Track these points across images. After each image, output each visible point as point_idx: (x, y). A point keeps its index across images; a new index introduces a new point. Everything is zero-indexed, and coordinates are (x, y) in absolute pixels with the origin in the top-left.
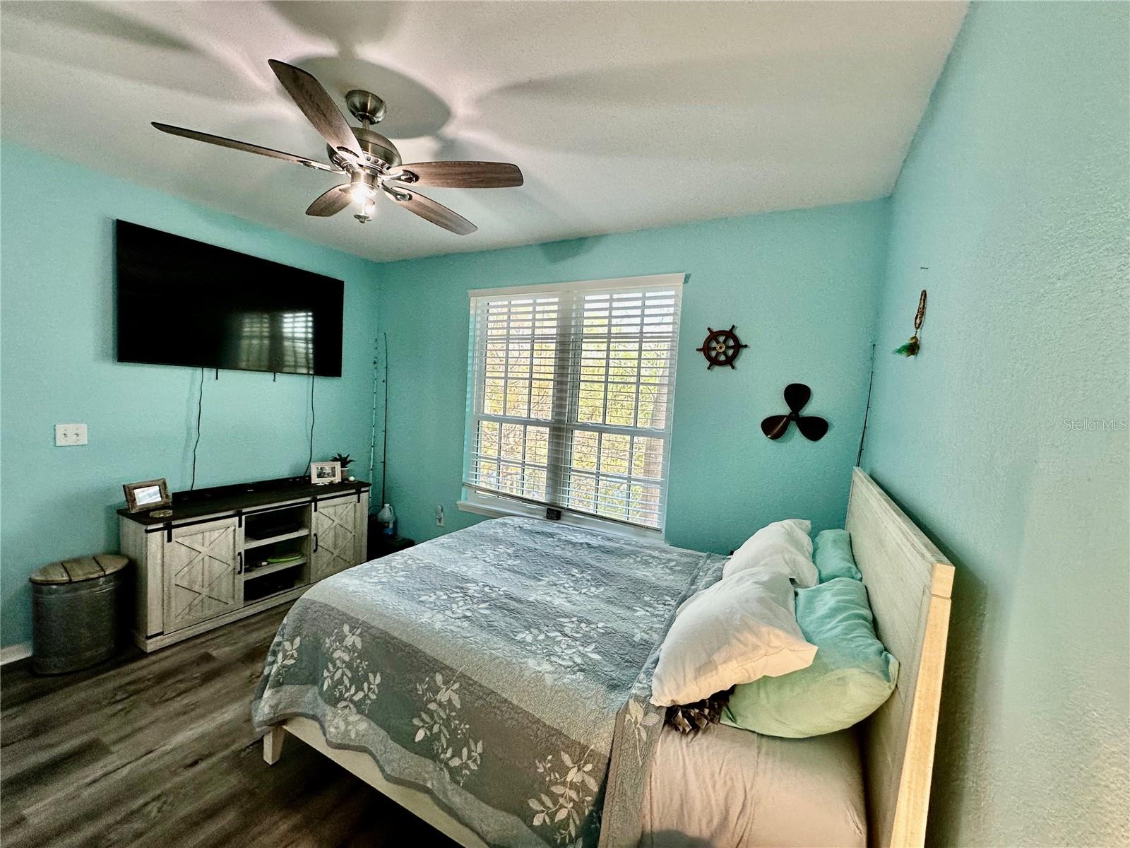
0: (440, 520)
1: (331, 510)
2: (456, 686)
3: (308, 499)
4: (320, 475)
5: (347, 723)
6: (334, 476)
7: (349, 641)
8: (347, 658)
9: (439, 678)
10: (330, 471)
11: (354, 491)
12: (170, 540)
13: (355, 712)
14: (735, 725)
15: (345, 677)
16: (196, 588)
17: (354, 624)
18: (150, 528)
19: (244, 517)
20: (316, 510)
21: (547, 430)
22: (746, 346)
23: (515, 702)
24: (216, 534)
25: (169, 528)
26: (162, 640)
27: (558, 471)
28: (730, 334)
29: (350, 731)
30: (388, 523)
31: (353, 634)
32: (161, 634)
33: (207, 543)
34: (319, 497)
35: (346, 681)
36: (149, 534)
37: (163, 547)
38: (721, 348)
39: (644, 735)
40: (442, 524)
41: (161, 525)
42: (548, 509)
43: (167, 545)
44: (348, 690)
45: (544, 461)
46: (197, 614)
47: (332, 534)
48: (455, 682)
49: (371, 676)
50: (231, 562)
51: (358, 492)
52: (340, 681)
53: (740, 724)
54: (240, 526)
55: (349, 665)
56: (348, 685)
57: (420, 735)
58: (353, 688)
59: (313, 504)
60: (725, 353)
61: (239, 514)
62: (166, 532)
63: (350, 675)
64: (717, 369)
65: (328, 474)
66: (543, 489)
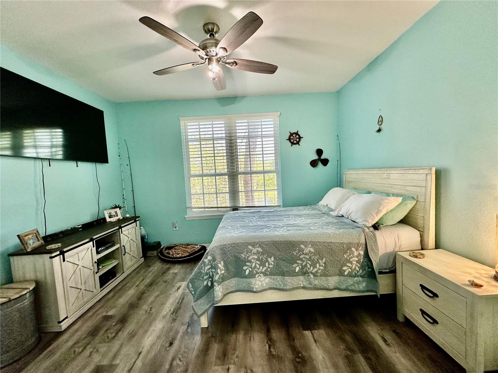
0: (175, 227)
1: (127, 232)
2: (310, 246)
3: (117, 228)
4: (110, 217)
5: (261, 282)
6: (117, 216)
7: (255, 250)
8: (256, 257)
9: (302, 246)
10: (115, 214)
11: (133, 221)
12: (64, 260)
13: (263, 276)
14: (383, 226)
15: (257, 265)
16: (79, 286)
17: (254, 245)
18: (53, 255)
19: (94, 241)
20: (122, 233)
21: (227, 177)
22: (302, 137)
23: (333, 241)
24: (84, 252)
25: (62, 253)
26: (68, 321)
27: (234, 193)
28: (297, 134)
29: (263, 284)
30: (145, 236)
31: (255, 248)
32: (67, 318)
33: (80, 260)
34: (122, 226)
35: (258, 266)
36: (53, 259)
37: (61, 265)
38: (295, 138)
39: (372, 234)
40: (177, 229)
41: (58, 253)
42: (233, 209)
43: (63, 263)
44: (259, 269)
45: (227, 190)
46: (81, 302)
47: (128, 244)
48: (309, 245)
49: (269, 259)
50: (92, 268)
51: (135, 221)
52: (255, 267)
53: (385, 225)
54: (94, 247)
55: (258, 259)
56: (259, 267)
57: (297, 269)
58: (261, 267)
59: (120, 229)
60: (296, 140)
61: (92, 240)
62: (61, 256)
63: (259, 263)
64: (294, 146)
65: (114, 216)
66: (228, 201)
